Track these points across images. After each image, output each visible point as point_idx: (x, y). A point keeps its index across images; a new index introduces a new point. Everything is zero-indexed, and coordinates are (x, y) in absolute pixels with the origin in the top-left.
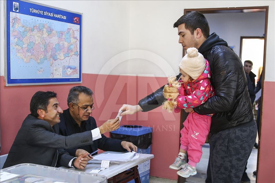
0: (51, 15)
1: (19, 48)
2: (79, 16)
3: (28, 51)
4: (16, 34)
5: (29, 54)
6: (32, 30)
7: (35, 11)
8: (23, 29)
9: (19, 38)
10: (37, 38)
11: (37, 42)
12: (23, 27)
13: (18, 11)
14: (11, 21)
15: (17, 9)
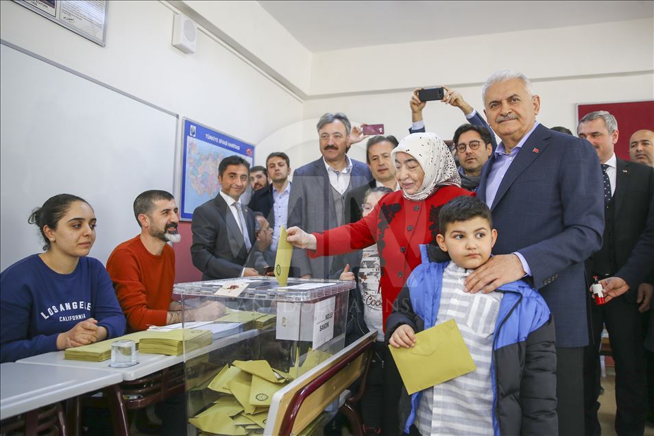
0: (225, 143)
1: (194, 178)
2: (252, 148)
3: (202, 182)
4: (192, 161)
5: (203, 186)
6: (207, 159)
7: (210, 138)
8: (199, 156)
9: (194, 167)
10: (211, 168)
11: (211, 174)
12: (199, 154)
13: (195, 136)
14: (188, 146)
15: (193, 133)
